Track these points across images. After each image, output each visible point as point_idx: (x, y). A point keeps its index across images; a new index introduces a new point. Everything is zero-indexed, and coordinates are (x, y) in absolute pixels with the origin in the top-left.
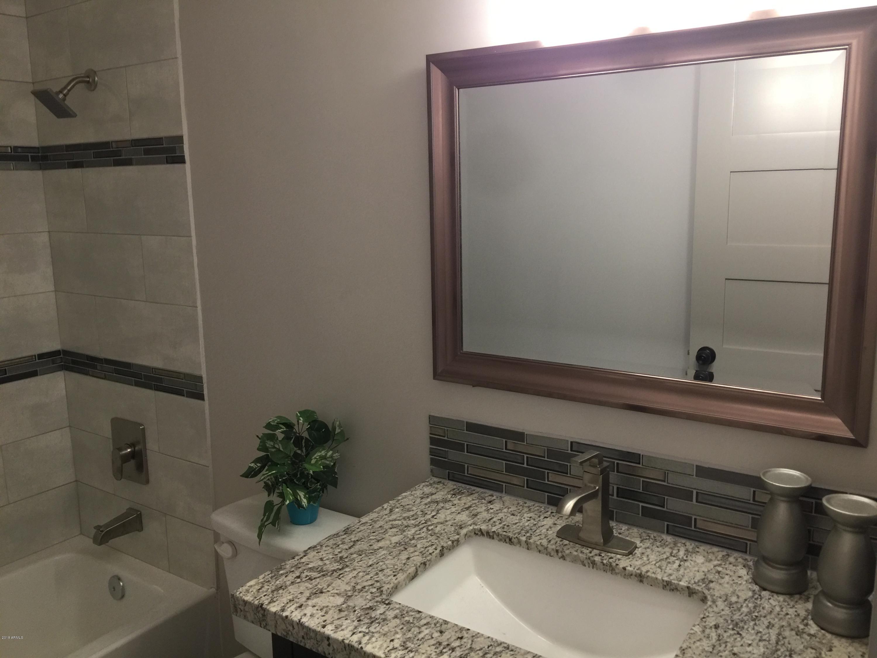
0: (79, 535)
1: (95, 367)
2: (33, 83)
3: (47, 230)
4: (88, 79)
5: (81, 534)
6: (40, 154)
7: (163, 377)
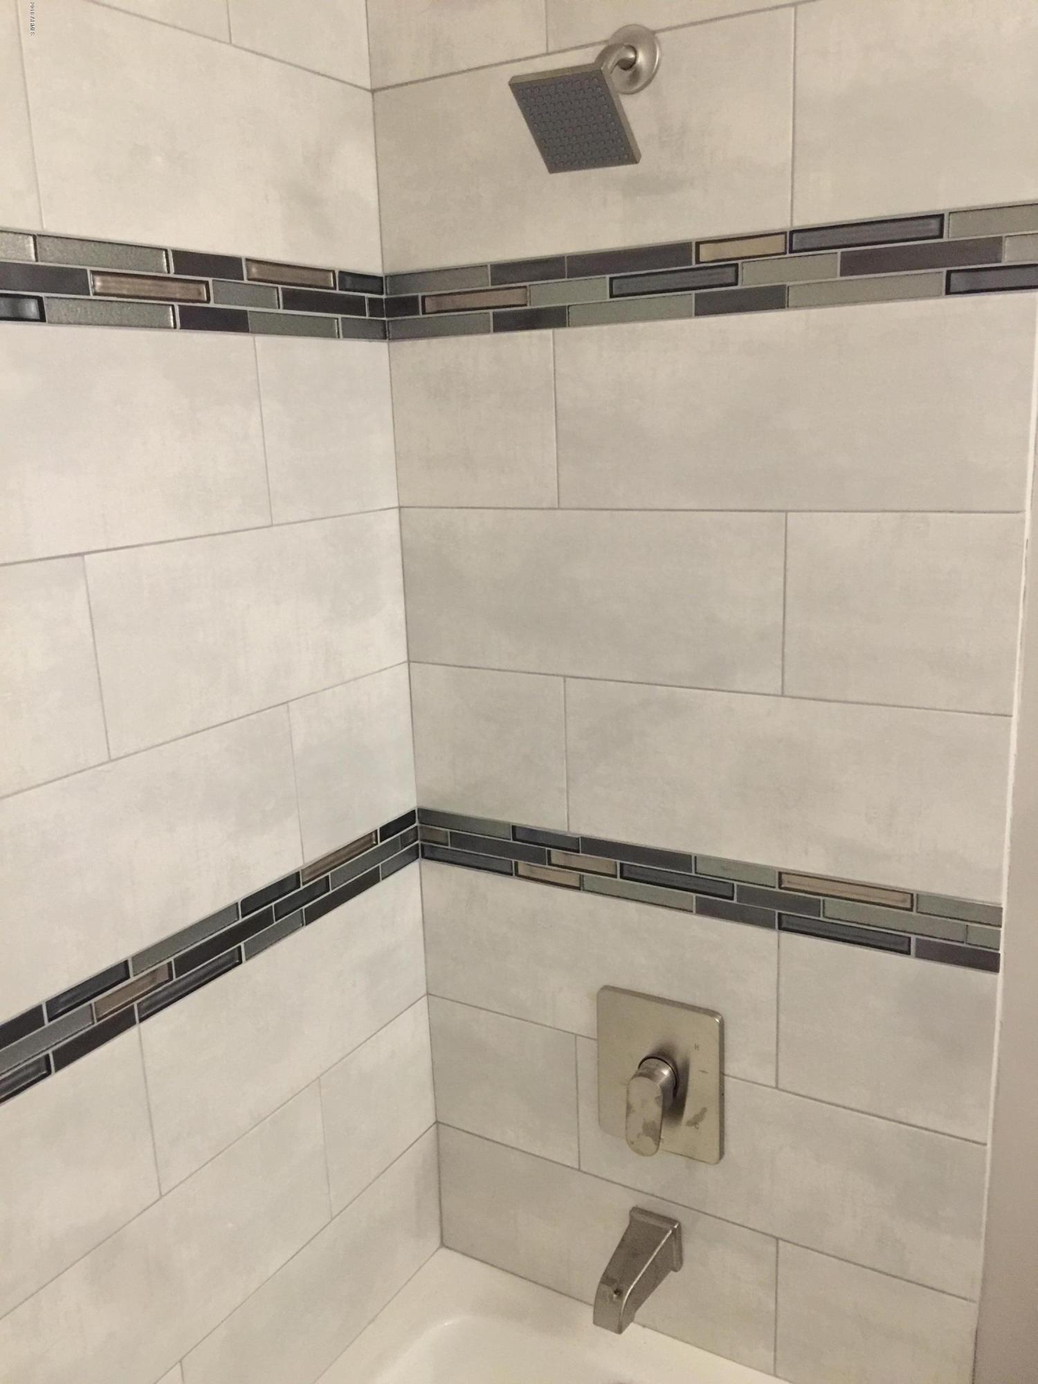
0: (438, 1249)
1: (545, 859)
2: (373, 91)
3: (397, 505)
4: (632, 56)
5: (443, 1244)
6: (384, 297)
7: (821, 898)
